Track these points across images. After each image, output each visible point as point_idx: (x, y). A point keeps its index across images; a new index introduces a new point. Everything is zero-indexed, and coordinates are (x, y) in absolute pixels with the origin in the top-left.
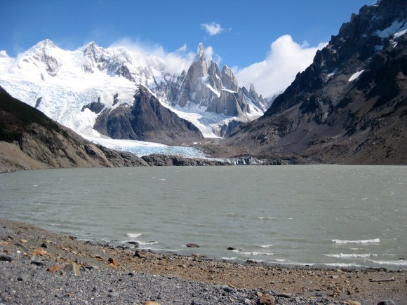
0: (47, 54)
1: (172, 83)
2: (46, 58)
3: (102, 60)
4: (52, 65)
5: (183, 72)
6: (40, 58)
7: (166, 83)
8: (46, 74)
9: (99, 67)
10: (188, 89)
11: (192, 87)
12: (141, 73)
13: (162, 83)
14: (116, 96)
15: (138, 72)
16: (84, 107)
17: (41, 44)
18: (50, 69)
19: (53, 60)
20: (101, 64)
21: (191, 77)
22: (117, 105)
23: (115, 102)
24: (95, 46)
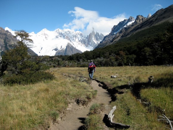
0: (45, 33)
1: (84, 39)
2: (45, 34)
3: (61, 34)
4: (47, 36)
5: (88, 36)
6: (43, 34)
7: (82, 40)
8: (45, 39)
9: (60, 36)
10: (89, 41)
11: (90, 40)
12: (74, 37)
13: (81, 40)
14: (62, 46)
15: (73, 37)
16: (53, 50)
17: (43, 30)
18: (46, 38)
19: (47, 35)
20: (61, 35)
21: (90, 38)
22: (61, 49)
23: (61, 48)
24: (59, 30)
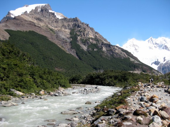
2: (134, 45)
3: (156, 44)
4: (137, 48)
9: (155, 47)
14: (164, 58)
16: (152, 63)
18: (136, 50)
22: (165, 62)
23: (165, 60)
24: (153, 38)
